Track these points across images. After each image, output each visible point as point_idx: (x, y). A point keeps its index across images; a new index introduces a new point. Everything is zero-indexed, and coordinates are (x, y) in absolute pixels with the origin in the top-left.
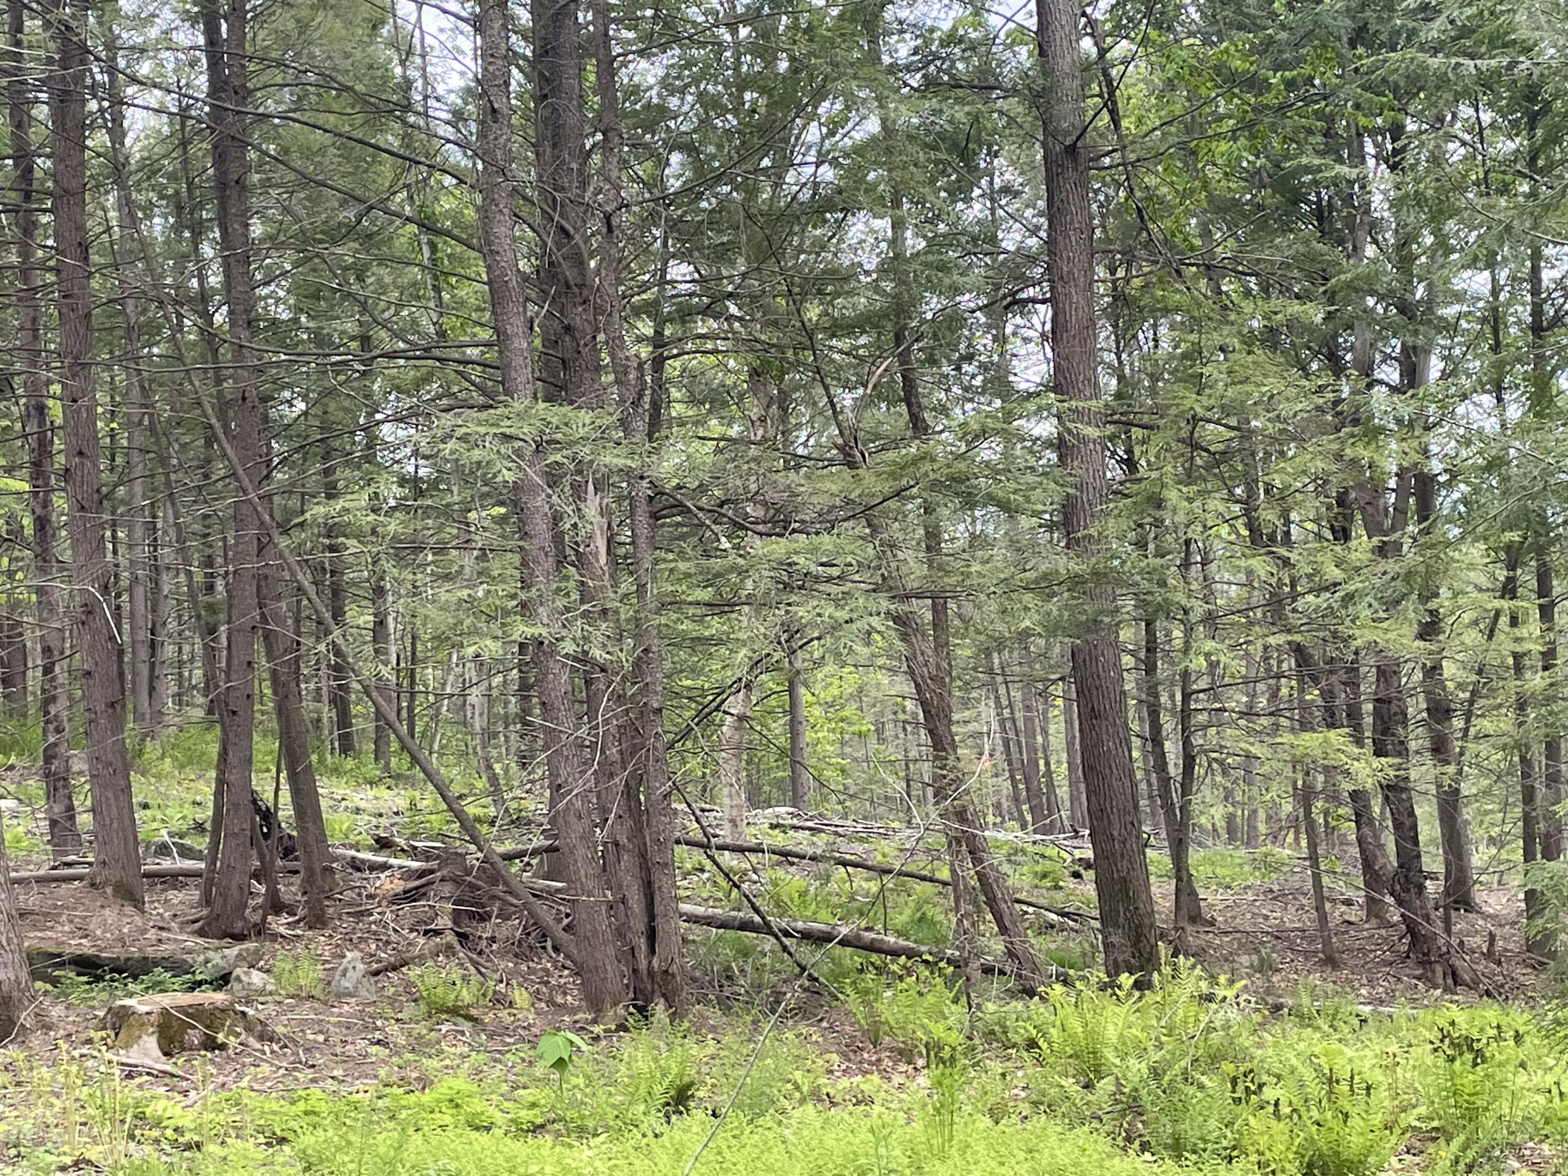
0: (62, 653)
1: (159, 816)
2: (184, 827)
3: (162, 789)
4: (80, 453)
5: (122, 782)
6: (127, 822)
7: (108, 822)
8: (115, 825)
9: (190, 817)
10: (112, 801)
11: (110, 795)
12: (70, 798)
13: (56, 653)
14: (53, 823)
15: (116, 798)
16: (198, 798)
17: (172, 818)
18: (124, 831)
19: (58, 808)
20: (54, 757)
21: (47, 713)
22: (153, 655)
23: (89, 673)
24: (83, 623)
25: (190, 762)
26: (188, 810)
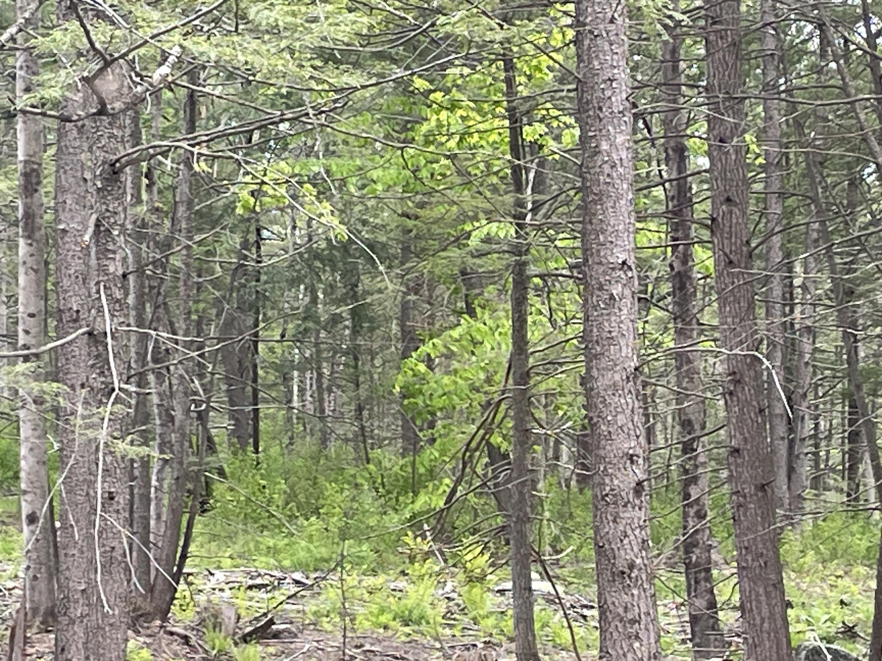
0: (703, 427)
1: (804, 617)
2: (833, 631)
3: (804, 586)
4: (728, 200)
5: (773, 576)
6: (779, 622)
7: (758, 621)
8: (766, 625)
9: (839, 619)
10: (763, 598)
11: (761, 591)
12: (712, 592)
13: (697, 427)
14: (694, 620)
15: (768, 594)
16: (845, 598)
17: (818, 620)
18: (776, 632)
19: (701, 603)
20: (696, 545)
21: (687, 496)
22: (791, 430)
23: (737, 451)
24: (731, 393)
25: (834, 556)
26: (836, 611)
